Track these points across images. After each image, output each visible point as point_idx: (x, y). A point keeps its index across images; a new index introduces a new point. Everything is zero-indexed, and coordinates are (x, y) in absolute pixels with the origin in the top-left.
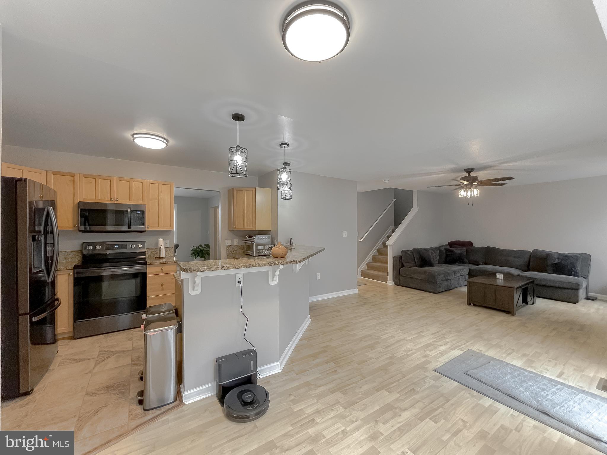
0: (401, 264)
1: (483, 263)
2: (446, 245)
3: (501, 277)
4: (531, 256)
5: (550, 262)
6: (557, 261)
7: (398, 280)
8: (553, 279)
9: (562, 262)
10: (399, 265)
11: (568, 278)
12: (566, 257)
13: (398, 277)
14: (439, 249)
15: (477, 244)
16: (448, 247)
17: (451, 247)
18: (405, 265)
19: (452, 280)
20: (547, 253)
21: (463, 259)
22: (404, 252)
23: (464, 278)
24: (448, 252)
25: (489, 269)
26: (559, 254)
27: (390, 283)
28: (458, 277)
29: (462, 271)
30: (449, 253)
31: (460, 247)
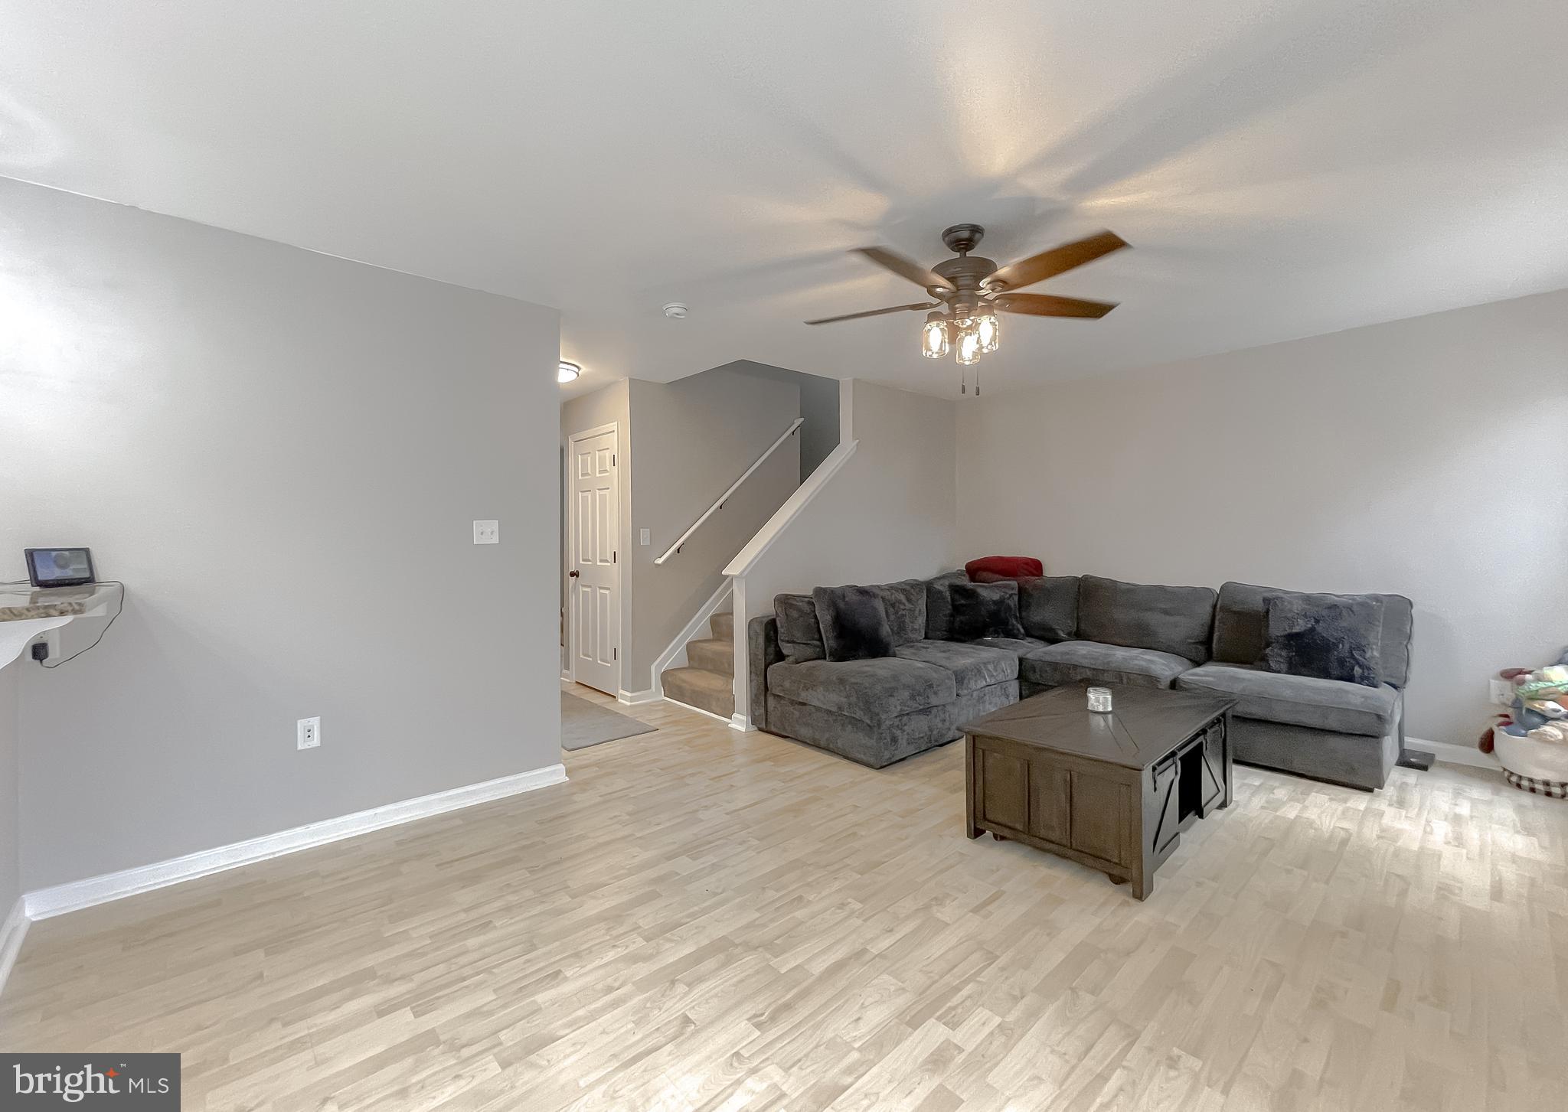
0: (771, 649)
1: (1069, 634)
2: (959, 574)
3: (1105, 705)
4: (1218, 606)
5: (1277, 629)
6: (1300, 626)
7: (762, 711)
8: (1288, 693)
9: (1319, 628)
10: (766, 654)
11: (1341, 690)
12: (1334, 609)
13: (763, 698)
14: (929, 588)
15: (1058, 567)
16: (965, 582)
17: (973, 579)
18: (785, 652)
19: (949, 708)
20: (1267, 595)
21: (1006, 623)
22: (785, 601)
23: (999, 693)
24: (957, 597)
25: (1084, 656)
26: (1308, 599)
27: (739, 723)
28: (975, 694)
29: (990, 667)
30: (963, 602)
31: (1001, 577)
